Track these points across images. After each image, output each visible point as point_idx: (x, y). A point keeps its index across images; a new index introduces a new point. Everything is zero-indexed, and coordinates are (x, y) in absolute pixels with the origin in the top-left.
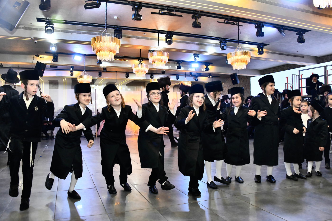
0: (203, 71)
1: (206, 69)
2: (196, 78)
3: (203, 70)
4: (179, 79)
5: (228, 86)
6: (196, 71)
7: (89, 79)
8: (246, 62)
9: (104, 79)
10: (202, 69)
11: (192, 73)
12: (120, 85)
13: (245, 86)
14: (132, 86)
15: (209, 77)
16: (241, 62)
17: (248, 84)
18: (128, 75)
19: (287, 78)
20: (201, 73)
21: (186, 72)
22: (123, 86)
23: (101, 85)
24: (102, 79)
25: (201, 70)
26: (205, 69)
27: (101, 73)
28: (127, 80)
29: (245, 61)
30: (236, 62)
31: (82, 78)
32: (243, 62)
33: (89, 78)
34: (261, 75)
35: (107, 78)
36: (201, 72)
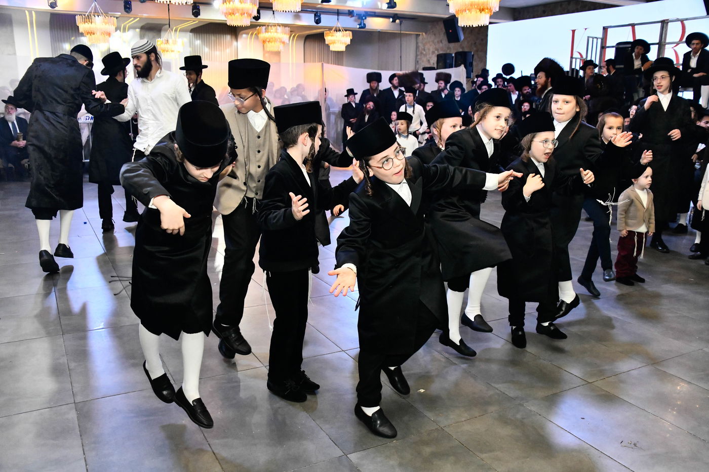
0: (380, 7)
1: (390, 5)
2: (360, 21)
3: (381, 4)
4: (320, 22)
5: (436, 41)
6: (363, 7)
7: (107, 25)
8: (490, 10)
9: (135, 18)
10: (379, 4)
11: (353, 11)
12: (176, 31)
13: (475, 43)
14: (205, 35)
15: (394, 21)
16: (478, 10)
17: (482, 40)
18: (199, 10)
19: (574, 31)
20: (375, 12)
21: (339, 8)
22: (183, 34)
23: (128, 31)
24: (132, 17)
25: (377, 5)
26: (387, 6)
27: (130, 5)
28: (194, 22)
29: (487, 9)
30: (468, 10)
31: (90, 24)
32: (482, 10)
33: (108, 23)
34: (514, 20)
35: (145, 15)
36: (377, 11)
